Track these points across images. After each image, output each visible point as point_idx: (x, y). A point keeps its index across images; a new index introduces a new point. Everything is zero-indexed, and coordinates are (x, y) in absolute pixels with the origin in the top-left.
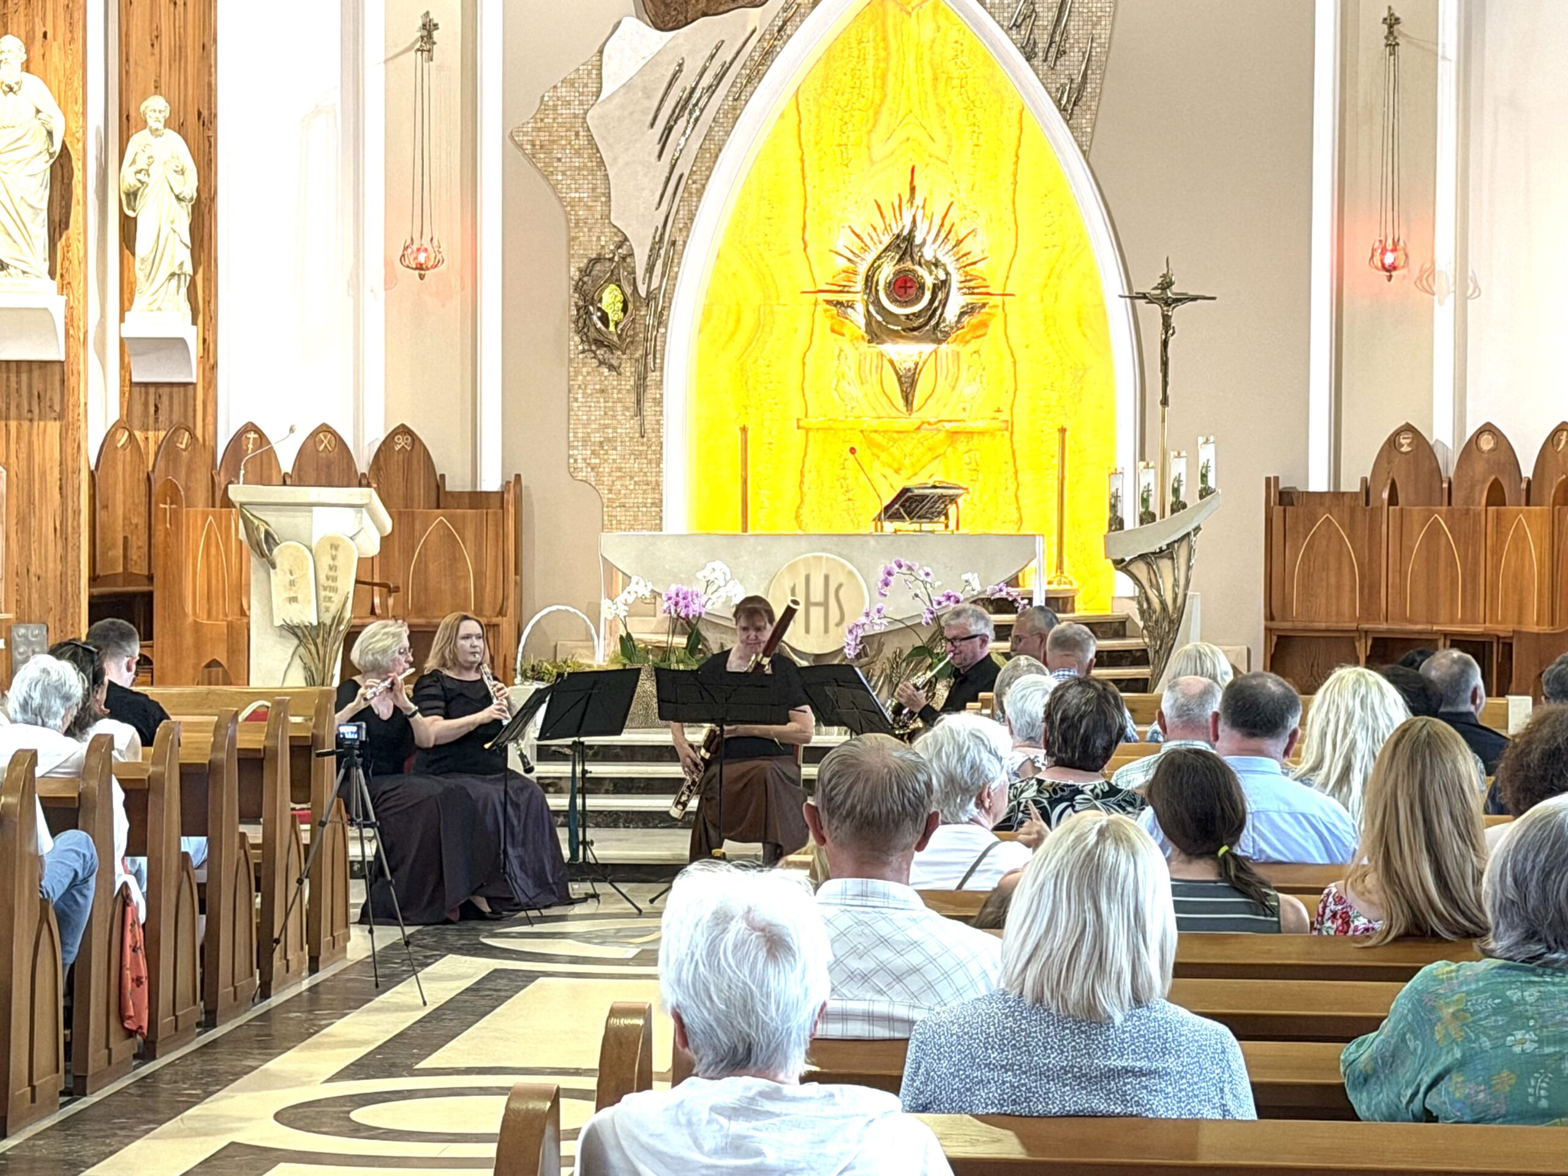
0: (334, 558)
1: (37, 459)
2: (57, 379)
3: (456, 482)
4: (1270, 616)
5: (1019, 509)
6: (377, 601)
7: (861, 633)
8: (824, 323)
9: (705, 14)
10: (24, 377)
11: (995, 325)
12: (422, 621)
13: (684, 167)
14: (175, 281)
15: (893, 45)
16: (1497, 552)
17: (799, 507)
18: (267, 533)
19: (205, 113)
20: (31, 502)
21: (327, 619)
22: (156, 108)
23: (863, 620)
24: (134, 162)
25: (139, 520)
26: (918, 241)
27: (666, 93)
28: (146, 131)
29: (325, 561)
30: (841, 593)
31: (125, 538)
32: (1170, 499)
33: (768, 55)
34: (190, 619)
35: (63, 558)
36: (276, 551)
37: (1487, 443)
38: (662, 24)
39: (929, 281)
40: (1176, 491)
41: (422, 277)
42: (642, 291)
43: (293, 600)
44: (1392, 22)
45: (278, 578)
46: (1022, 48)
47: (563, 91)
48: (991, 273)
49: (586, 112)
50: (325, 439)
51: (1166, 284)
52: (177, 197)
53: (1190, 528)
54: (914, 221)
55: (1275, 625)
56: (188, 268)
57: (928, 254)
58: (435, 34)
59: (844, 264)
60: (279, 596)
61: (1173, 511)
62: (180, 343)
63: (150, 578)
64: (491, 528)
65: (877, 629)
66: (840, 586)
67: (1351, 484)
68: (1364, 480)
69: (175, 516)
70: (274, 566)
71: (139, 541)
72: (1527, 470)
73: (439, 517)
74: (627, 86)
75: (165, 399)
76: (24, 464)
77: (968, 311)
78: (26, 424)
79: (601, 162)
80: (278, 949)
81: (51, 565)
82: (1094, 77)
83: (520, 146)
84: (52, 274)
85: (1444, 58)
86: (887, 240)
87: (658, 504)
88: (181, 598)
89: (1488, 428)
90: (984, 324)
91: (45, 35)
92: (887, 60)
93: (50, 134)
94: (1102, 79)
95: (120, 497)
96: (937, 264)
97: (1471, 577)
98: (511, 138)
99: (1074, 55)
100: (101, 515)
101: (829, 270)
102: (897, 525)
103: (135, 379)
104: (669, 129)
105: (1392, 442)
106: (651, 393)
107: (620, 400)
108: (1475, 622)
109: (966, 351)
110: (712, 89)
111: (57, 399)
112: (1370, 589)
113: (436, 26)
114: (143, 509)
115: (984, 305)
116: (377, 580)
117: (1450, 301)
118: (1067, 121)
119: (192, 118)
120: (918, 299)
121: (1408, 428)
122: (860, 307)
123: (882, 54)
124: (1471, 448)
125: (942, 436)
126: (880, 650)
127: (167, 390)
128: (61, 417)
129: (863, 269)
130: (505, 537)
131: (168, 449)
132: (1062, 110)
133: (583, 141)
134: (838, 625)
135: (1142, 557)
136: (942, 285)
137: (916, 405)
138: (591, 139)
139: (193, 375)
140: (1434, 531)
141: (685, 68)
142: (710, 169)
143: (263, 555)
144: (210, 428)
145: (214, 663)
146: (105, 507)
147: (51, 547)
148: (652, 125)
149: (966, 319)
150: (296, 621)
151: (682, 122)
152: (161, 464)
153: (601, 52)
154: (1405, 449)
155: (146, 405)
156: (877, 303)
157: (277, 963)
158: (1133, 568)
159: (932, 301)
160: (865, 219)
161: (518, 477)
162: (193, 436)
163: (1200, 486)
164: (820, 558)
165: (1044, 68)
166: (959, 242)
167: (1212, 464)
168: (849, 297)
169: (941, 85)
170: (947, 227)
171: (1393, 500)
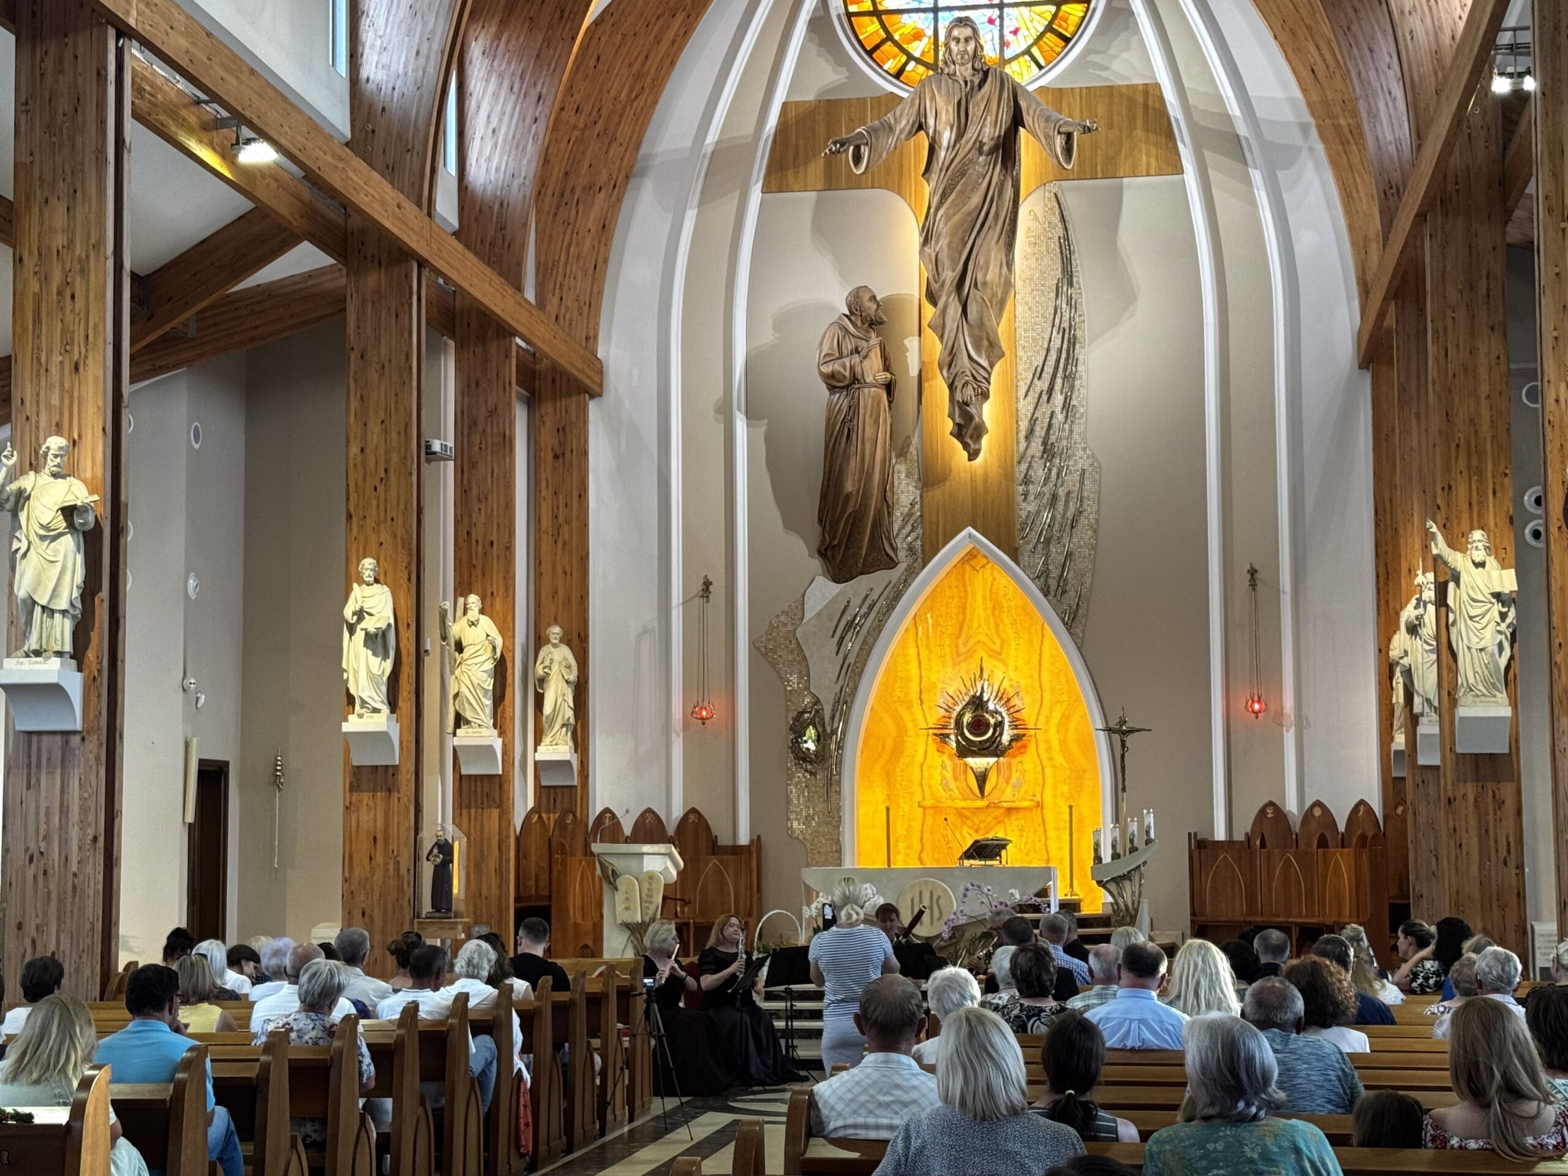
0: (650, 884)
1: (486, 830)
2: (497, 785)
3: (724, 840)
4: (1193, 914)
5: (1047, 852)
6: (678, 909)
7: (952, 924)
8: (932, 747)
9: (862, 574)
10: (479, 784)
11: (1032, 748)
12: (702, 920)
13: (851, 659)
14: (564, 729)
15: (969, 589)
16: (1325, 876)
17: (921, 853)
18: (613, 871)
19: (582, 635)
20: (482, 855)
21: (647, 919)
22: (555, 631)
23: (953, 916)
24: (542, 662)
25: (544, 864)
26: (985, 699)
27: (841, 617)
28: (549, 646)
29: (646, 886)
30: (941, 901)
31: (536, 876)
32: (1129, 845)
33: (897, 597)
34: (572, 921)
35: (500, 887)
36: (618, 881)
37: (1317, 812)
38: (837, 581)
39: (992, 721)
40: (1132, 841)
41: (703, 724)
42: (829, 730)
43: (627, 909)
44: (1253, 572)
45: (619, 897)
46: (1042, 590)
47: (783, 618)
48: (1028, 715)
49: (795, 629)
50: (649, 818)
51: (1123, 722)
52: (567, 682)
53: (1140, 862)
54: (982, 688)
55: (1196, 918)
56: (572, 721)
57: (991, 706)
58: (711, 588)
59: (943, 713)
60: (619, 908)
61: (1130, 852)
62: (567, 764)
63: (550, 897)
64: (743, 864)
65: (961, 922)
66: (939, 898)
67: (1239, 836)
68: (1247, 834)
69: (564, 864)
70: (616, 889)
71: (544, 877)
72: (1342, 828)
73: (714, 860)
74: (819, 614)
75: (560, 795)
76: (478, 832)
77: (1015, 739)
78: (480, 811)
79: (805, 658)
80: (610, 1109)
81: (493, 891)
82: (1083, 605)
83: (758, 649)
84: (495, 726)
85: (1284, 592)
86: (967, 699)
87: (839, 851)
88: (567, 909)
89: (1318, 804)
90: (1025, 747)
91: (492, 594)
92: (966, 597)
93: (494, 648)
94: (1088, 606)
95: (533, 851)
96: (997, 712)
97: (1310, 891)
98: (753, 645)
99: (1072, 593)
100: (523, 862)
101: (935, 716)
102: (972, 862)
103: (543, 784)
104: (842, 639)
105: (1262, 812)
106: (835, 787)
107: (816, 792)
108: (1313, 916)
109: (1015, 761)
110: (866, 616)
111: (497, 795)
112: (1251, 899)
113: (711, 583)
114: (546, 858)
115: (1024, 735)
116: (678, 897)
117: (1292, 730)
118: (1068, 630)
119: (575, 636)
120: (986, 732)
121: (1271, 804)
122: (953, 737)
123: (963, 594)
124: (1308, 815)
125: (1001, 811)
126: (963, 935)
127: (559, 791)
128: (499, 806)
129: (954, 715)
130: (751, 871)
131: (561, 823)
132: (1065, 624)
133: (794, 646)
134: (939, 919)
135: (1113, 879)
136: (1000, 725)
137: (986, 793)
138: (798, 644)
139: (575, 782)
140: (1288, 864)
141: (851, 604)
142: (866, 660)
143: (610, 883)
144: (585, 811)
145: (586, 946)
146: (525, 857)
147: (493, 881)
148: (833, 636)
149: (1014, 744)
150: (629, 921)
151: (850, 634)
152: (557, 832)
153: (803, 596)
154: (1269, 816)
155: (548, 799)
156: (963, 735)
157: (610, 1117)
158: (1108, 886)
159: (994, 733)
160: (954, 687)
161: (759, 837)
162: (574, 815)
163: (1145, 838)
164: (927, 882)
165: (1054, 601)
166: (1009, 700)
167: (1152, 825)
168: (947, 731)
169: (997, 611)
170: (1002, 690)
171: (1263, 845)
